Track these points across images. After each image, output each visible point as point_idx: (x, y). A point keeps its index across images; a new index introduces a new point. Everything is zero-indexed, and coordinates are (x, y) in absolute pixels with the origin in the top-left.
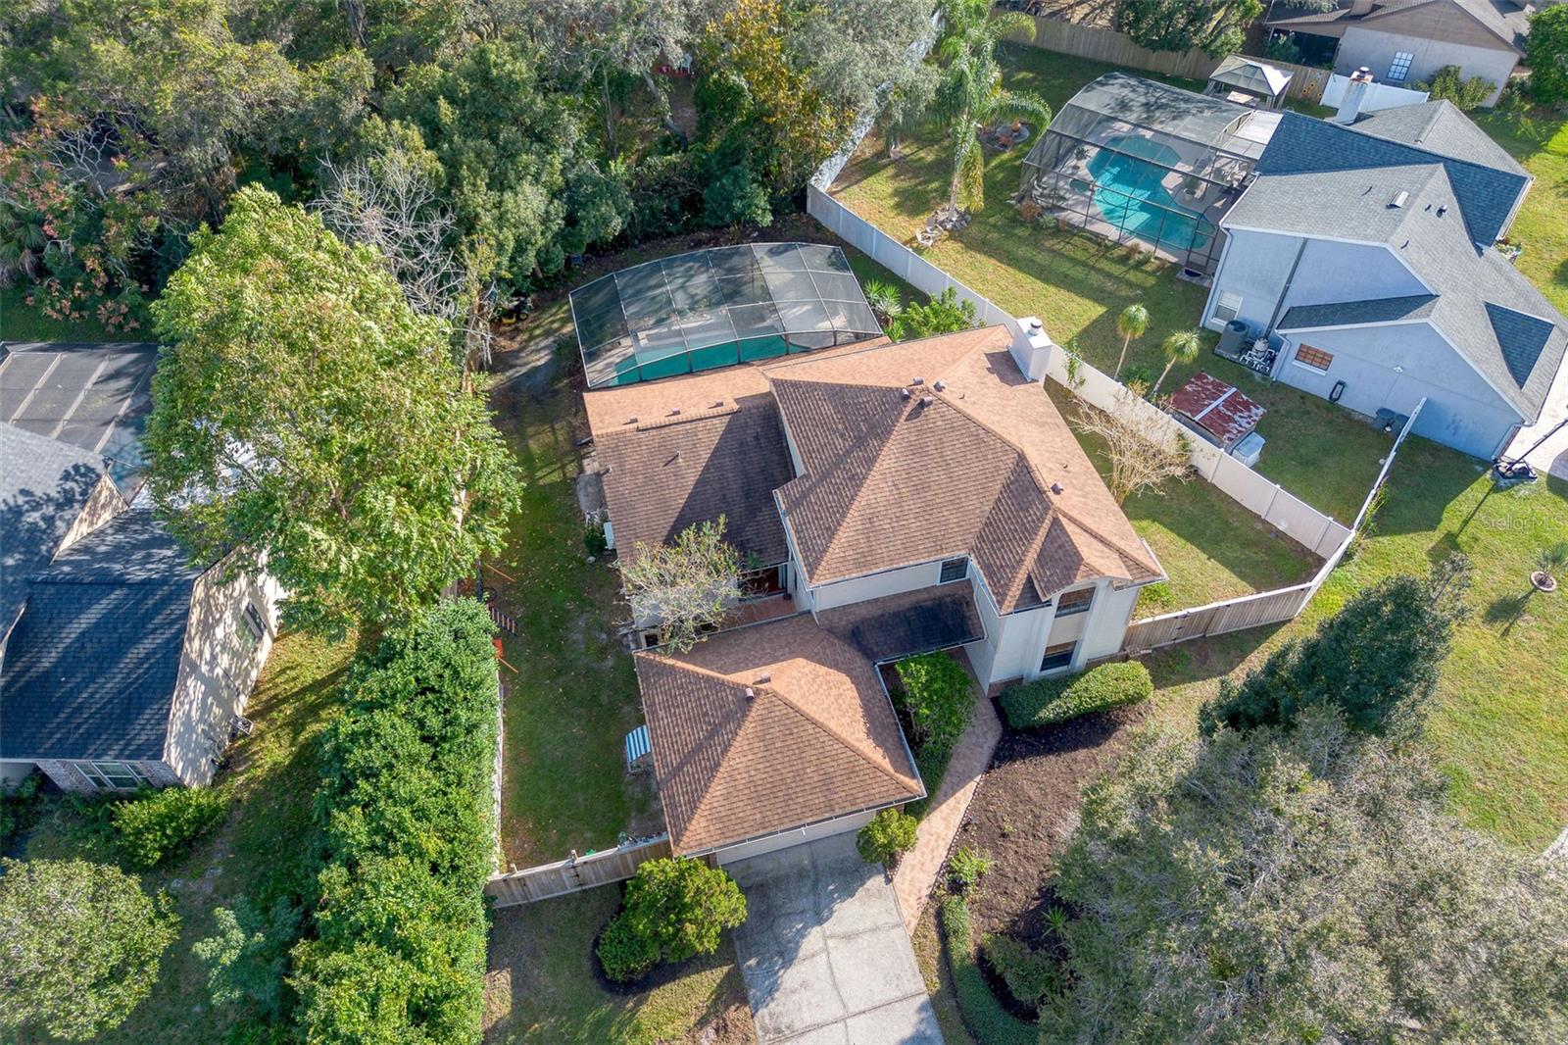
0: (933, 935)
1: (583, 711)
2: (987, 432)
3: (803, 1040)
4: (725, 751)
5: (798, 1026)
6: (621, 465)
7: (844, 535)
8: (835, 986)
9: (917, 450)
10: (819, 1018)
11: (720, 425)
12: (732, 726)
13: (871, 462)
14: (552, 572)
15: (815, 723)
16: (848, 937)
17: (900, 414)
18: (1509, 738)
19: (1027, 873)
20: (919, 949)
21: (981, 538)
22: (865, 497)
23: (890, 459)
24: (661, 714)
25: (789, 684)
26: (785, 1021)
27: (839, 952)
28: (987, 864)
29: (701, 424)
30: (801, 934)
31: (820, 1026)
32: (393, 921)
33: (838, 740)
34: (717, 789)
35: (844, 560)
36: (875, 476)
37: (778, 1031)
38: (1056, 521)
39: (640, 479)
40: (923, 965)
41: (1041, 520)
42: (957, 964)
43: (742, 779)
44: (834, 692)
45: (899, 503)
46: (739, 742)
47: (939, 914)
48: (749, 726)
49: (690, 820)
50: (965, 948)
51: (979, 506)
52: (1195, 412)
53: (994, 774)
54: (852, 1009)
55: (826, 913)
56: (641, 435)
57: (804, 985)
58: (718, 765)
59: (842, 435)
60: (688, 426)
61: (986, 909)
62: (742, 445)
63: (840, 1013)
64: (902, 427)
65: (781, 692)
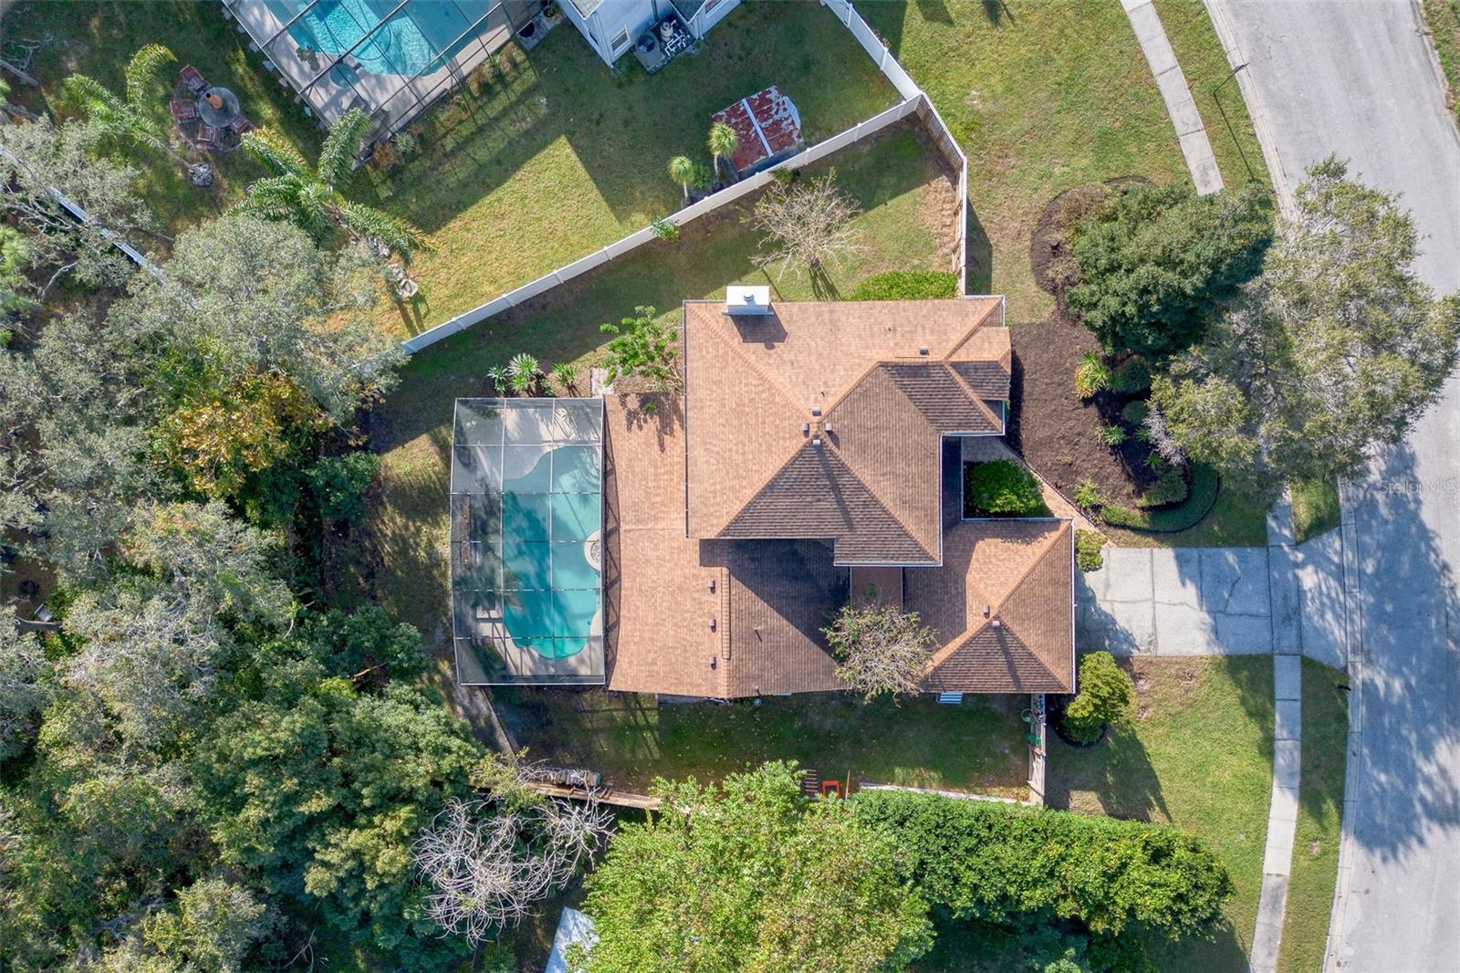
0: (1120, 532)
1: (896, 728)
2: (859, 385)
3: (1159, 630)
4: (1023, 647)
5: (1151, 630)
6: (754, 678)
7: (910, 527)
8: (1134, 602)
9: (863, 449)
10: (1149, 617)
11: (738, 587)
12: (1009, 640)
13: (861, 487)
14: (760, 735)
15: (1022, 582)
16: (1108, 586)
17: (831, 452)
18: (1090, 79)
19: (1099, 459)
20: (1127, 544)
21: (932, 421)
22: (887, 501)
23: (863, 472)
24: (967, 682)
25: (991, 593)
26: (1146, 637)
27: (1115, 594)
28: (1089, 483)
29: (733, 604)
30: (1098, 610)
31: (1154, 618)
32: (1105, 874)
33: (1033, 569)
34: (1044, 658)
35: (927, 531)
36: (875, 490)
37: (1150, 643)
38: (954, 365)
39: (768, 664)
40: (1136, 545)
41: (947, 374)
42: (1146, 526)
43: (1042, 640)
44: (993, 560)
45: (896, 476)
46: (1022, 636)
47: (1109, 524)
48: (1015, 628)
49: (1054, 678)
50: (1137, 518)
51: (909, 415)
52: (762, 151)
53: (1026, 453)
54: (1150, 596)
55: (1090, 594)
56: (734, 657)
57: (1128, 621)
58: (1030, 654)
59: (819, 500)
60: (733, 616)
61: (1115, 493)
62: (756, 574)
63: (1150, 603)
64: (844, 454)
65: (1000, 601)
